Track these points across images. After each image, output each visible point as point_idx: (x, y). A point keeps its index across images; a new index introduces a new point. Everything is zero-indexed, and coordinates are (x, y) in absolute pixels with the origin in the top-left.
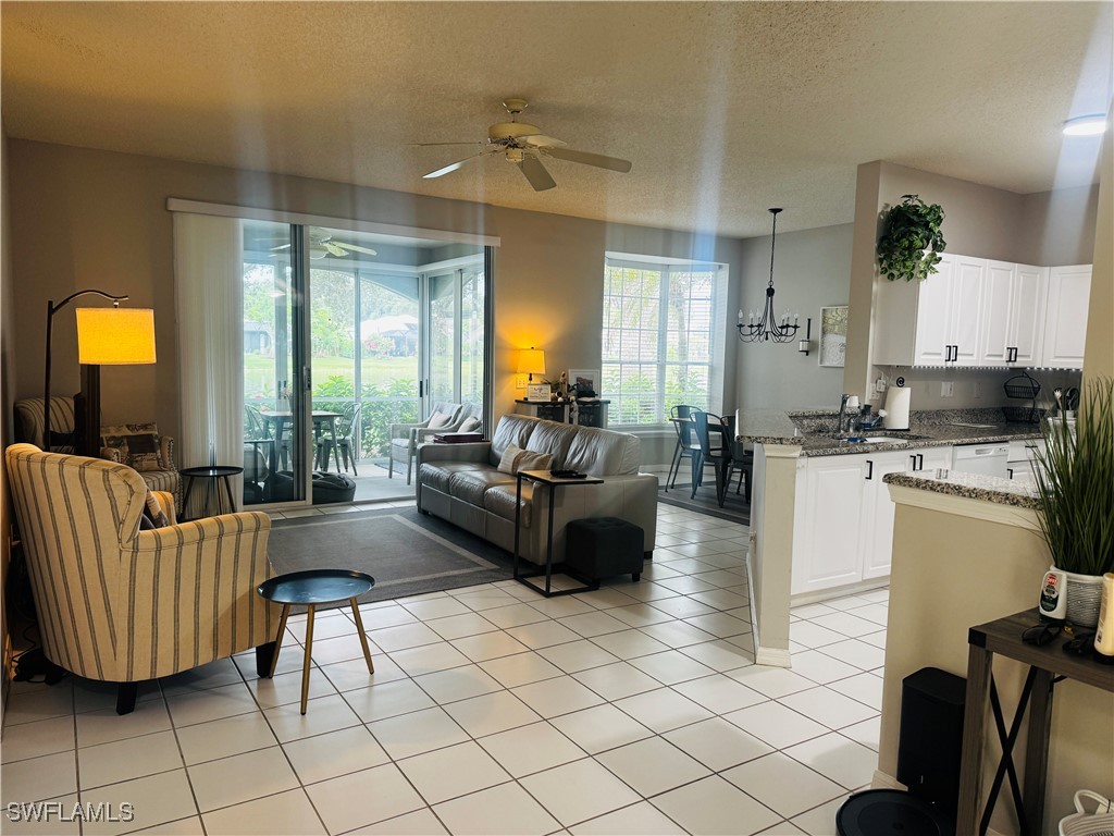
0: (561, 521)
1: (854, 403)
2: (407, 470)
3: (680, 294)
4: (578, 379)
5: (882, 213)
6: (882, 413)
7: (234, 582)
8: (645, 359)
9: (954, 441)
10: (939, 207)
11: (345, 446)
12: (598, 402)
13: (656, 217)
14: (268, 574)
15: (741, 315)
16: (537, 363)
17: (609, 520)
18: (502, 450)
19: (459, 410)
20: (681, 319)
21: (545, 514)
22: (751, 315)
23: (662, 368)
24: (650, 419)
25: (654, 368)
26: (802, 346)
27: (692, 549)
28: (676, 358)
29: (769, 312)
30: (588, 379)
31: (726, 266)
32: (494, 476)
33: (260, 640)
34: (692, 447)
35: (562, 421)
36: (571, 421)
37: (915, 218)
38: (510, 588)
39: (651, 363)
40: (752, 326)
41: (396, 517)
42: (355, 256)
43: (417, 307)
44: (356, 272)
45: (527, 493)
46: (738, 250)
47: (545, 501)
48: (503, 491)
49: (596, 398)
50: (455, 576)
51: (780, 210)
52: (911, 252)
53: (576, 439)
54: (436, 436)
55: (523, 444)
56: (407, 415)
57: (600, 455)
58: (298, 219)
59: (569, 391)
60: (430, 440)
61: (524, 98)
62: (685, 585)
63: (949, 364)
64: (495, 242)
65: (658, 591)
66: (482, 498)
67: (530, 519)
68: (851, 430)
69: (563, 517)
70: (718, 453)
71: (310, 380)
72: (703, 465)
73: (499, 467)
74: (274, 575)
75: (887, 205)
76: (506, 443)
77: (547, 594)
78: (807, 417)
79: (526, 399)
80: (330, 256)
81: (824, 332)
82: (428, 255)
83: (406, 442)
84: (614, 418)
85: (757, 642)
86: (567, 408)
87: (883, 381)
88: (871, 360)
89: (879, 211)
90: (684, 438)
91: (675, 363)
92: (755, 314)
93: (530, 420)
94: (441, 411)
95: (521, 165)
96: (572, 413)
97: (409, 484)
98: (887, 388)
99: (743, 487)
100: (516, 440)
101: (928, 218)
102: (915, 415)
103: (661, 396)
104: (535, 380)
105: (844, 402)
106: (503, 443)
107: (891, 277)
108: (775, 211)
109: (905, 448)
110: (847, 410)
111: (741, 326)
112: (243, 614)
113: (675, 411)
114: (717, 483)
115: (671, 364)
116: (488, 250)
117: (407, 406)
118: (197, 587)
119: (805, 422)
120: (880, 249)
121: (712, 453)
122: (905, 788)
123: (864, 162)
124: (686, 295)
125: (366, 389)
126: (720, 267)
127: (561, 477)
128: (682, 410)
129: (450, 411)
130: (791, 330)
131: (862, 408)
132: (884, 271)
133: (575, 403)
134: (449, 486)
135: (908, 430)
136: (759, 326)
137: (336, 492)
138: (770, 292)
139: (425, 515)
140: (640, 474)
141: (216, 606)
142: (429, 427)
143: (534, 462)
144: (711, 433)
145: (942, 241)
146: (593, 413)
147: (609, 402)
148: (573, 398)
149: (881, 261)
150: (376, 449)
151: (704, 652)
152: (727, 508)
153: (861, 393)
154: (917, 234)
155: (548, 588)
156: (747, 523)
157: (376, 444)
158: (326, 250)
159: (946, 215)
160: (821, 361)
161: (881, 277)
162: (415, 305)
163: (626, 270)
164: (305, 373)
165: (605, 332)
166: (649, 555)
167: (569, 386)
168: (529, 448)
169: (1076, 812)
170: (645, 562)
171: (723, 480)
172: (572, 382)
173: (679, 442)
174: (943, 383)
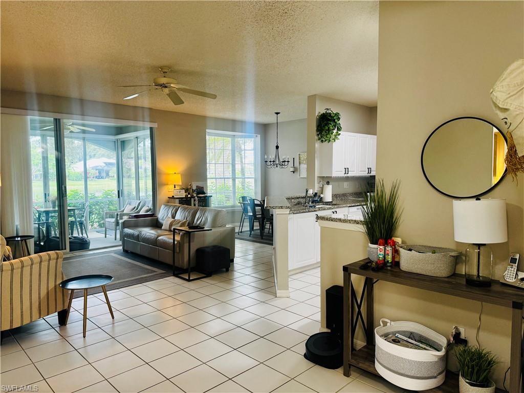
0: (194, 248)
1: (311, 192)
2: (114, 234)
3: (240, 148)
4: (197, 187)
5: (318, 116)
6: (322, 196)
7: (48, 283)
8: (226, 177)
9: (348, 205)
10: (338, 114)
11: (81, 224)
12: (207, 196)
13: (228, 115)
14: (63, 278)
15: (266, 157)
16: (178, 180)
17: (214, 247)
18: (163, 220)
19: (139, 203)
20: (241, 158)
21: (186, 245)
22: (270, 157)
23: (234, 180)
24: (230, 203)
25: (231, 180)
26: (292, 169)
27: (251, 257)
28: (240, 176)
29: (277, 155)
30: (202, 186)
31: (259, 136)
32: (159, 232)
33: (60, 309)
34: (249, 214)
35: (191, 205)
36: (195, 205)
37: (330, 118)
38: (172, 280)
39: (229, 178)
40: (271, 162)
41: (113, 254)
42: (84, 132)
43: (115, 155)
44: (84, 139)
45: (178, 238)
46: (264, 129)
47: (186, 240)
48: (166, 238)
49: (206, 195)
50: (145, 277)
51: (279, 113)
52: (329, 131)
53: (198, 213)
54: (130, 216)
55: (173, 217)
56: (111, 207)
57: (209, 220)
58: (58, 116)
59: (193, 192)
60: (125, 218)
61: (169, 67)
62: (249, 271)
63: (346, 175)
64: (155, 125)
65: (237, 275)
66: (155, 242)
67: (180, 249)
68: (310, 203)
69: (195, 246)
70: (260, 216)
71: (66, 192)
72: (254, 222)
73: (163, 228)
74: (65, 279)
75: (320, 113)
76: (165, 217)
77: (189, 280)
78: (293, 198)
79: (173, 196)
80: (71, 132)
81: (300, 164)
82: (120, 130)
83: (113, 220)
84: (214, 203)
85: (277, 289)
86: (192, 200)
87: (322, 183)
88: (317, 174)
89: (317, 115)
90: (245, 211)
91: (240, 178)
92: (272, 157)
93: (175, 206)
94: (130, 204)
95: (169, 95)
96: (195, 202)
97: (116, 240)
98: (323, 186)
99: (271, 230)
100: (170, 215)
101: (335, 118)
102: (335, 196)
103: (234, 193)
104: (177, 188)
105: (307, 192)
106: (163, 217)
107: (322, 141)
108: (277, 113)
109: (330, 208)
110: (308, 195)
111: (266, 162)
112: (52, 298)
113: (241, 199)
114: (260, 229)
115: (238, 178)
116: (151, 129)
117: (111, 203)
118: (31, 286)
119: (293, 200)
120: (318, 130)
121: (257, 216)
122: (329, 331)
123: (311, 95)
124: (243, 147)
125: (90, 195)
126: (256, 136)
127: (193, 229)
128: (244, 198)
129: (135, 204)
130: (286, 163)
131: (314, 194)
132: (319, 139)
133: (196, 197)
134: (137, 238)
135: (332, 202)
136: (274, 161)
137: (81, 245)
138: (277, 147)
139: (126, 252)
140: (227, 226)
141: (39, 294)
142: (124, 212)
143: (180, 224)
144: (257, 208)
145: (340, 127)
146: (204, 201)
147: (212, 196)
148: (195, 195)
149: (318, 135)
150: (96, 225)
151: (256, 295)
152: (264, 239)
153: (313, 188)
154: (331, 124)
155: (189, 278)
156: (272, 245)
157: (96, 222)
158: (69, 129)
159: (342, 116)
160: (299, 176)
161: (318, 141)
162: (114, 154)
163: (216, 137)
164: (63, 188)
165: (208, 165)
166: (232, 261)
167: (193, 190)
168: (176, 218)
169: (380, 325)
170: (231, 264)
171: (262, 227)
172: (194, 188)
173: (243, 212)
174: (345, 183)
